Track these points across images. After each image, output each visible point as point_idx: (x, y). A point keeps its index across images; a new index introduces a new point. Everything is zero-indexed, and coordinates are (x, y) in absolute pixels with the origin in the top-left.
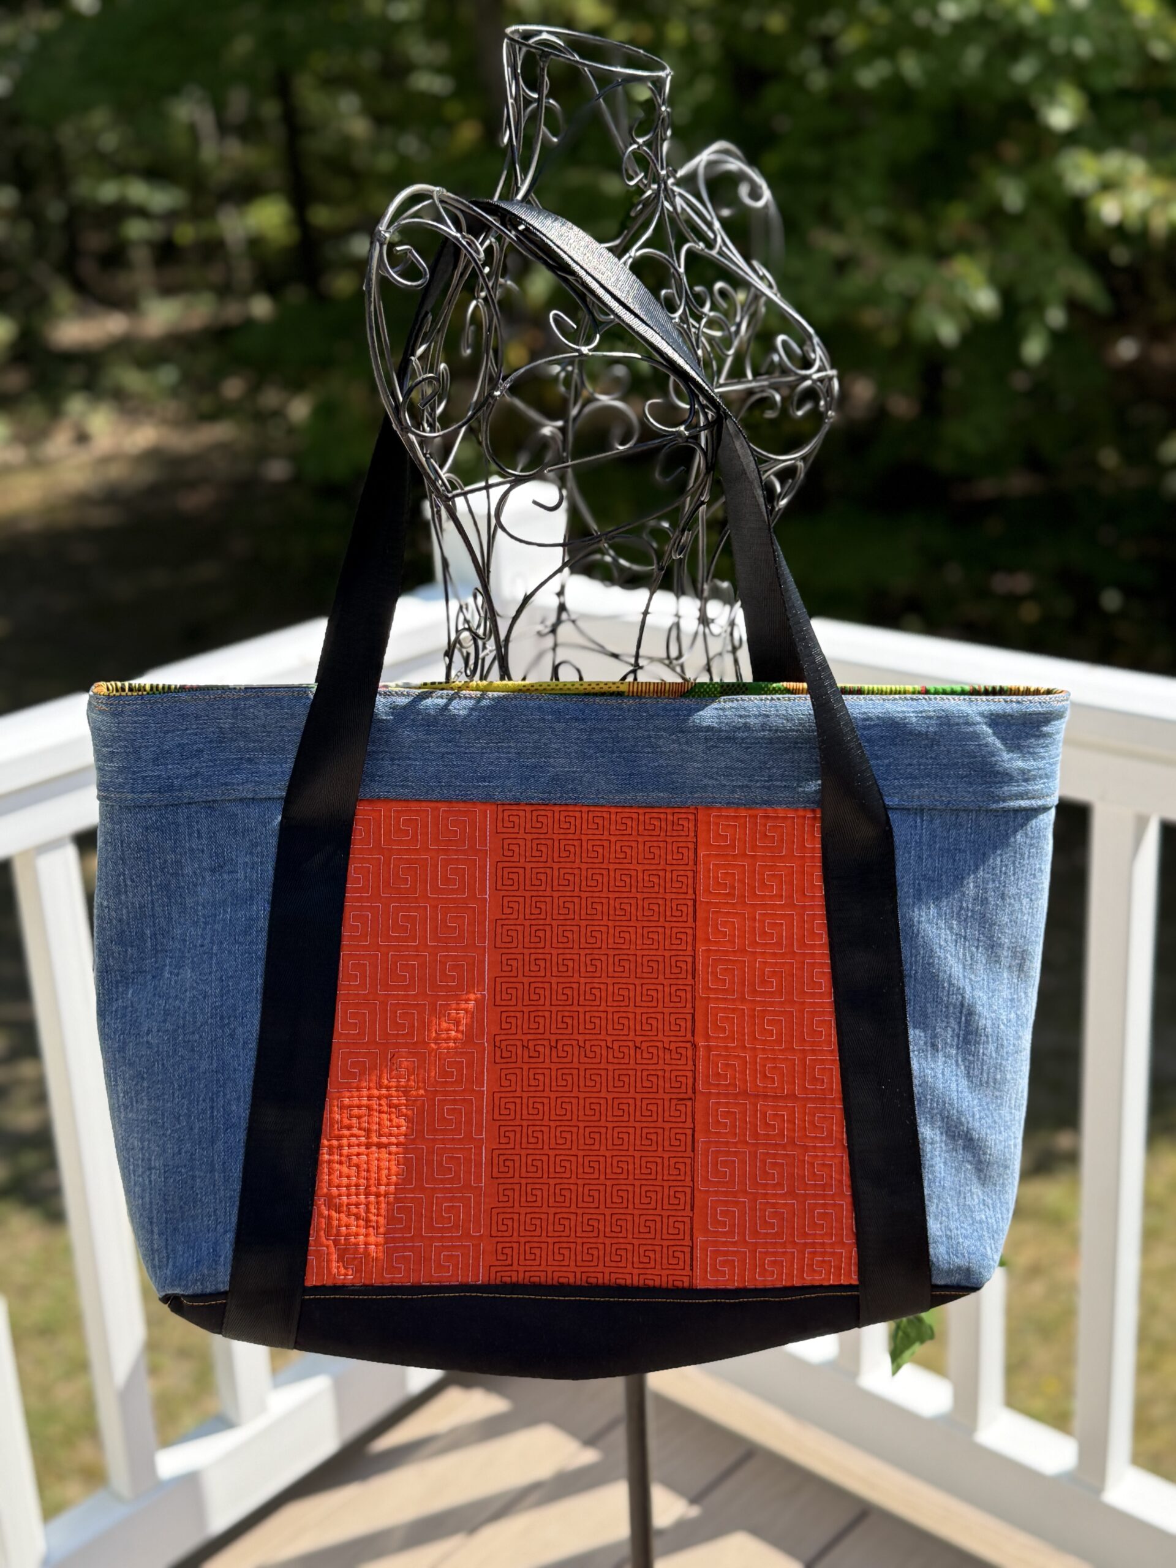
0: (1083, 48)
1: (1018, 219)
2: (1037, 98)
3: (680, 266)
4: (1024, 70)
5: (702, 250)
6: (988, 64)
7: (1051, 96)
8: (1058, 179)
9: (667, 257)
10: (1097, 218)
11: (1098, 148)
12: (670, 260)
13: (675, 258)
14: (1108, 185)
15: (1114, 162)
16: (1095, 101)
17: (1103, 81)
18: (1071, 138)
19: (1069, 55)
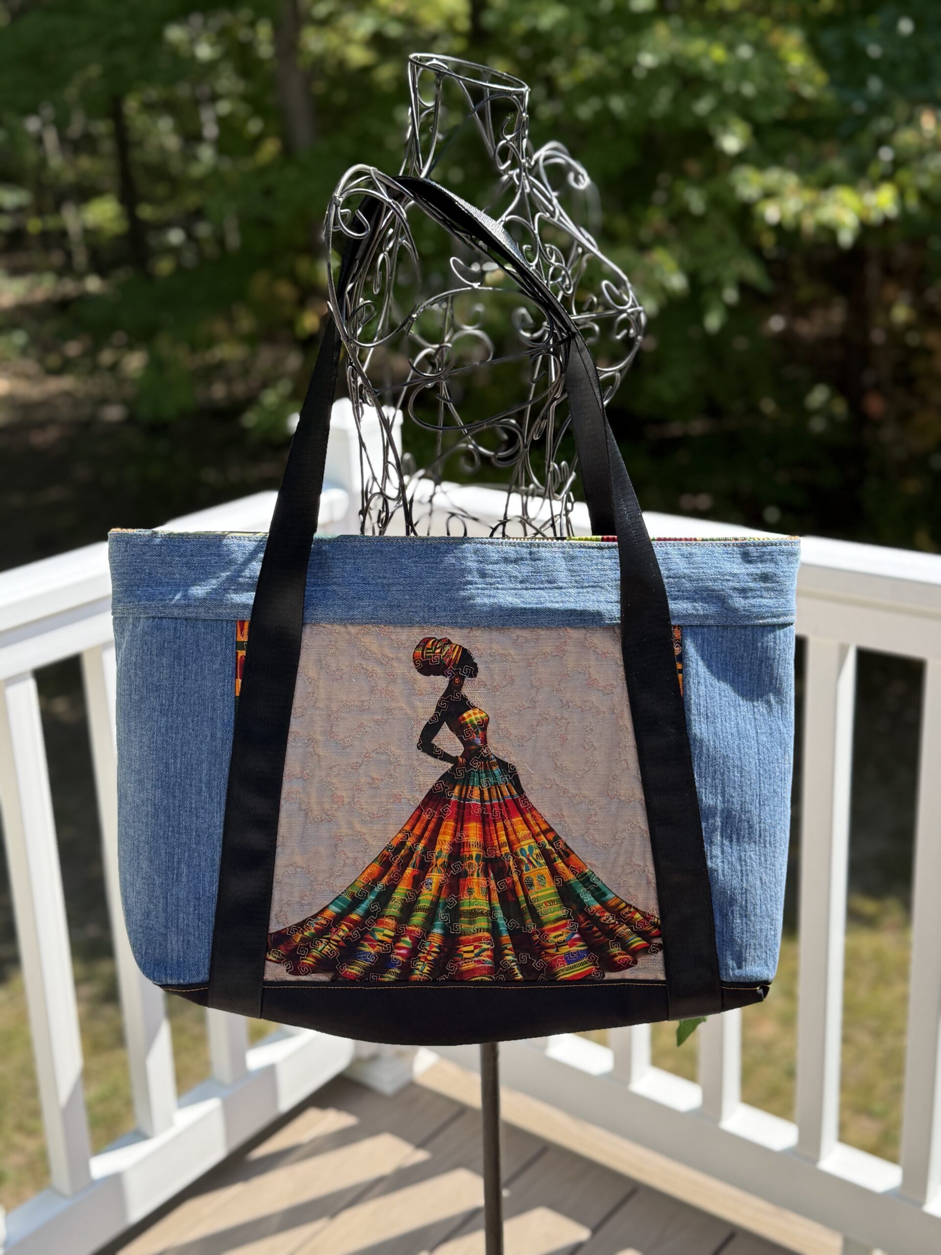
0: (748, 89)
1: (700, 220)
2: (714, 128)
3: (535, 229)
4: (703, 106)
5: (548, 218)
6: (675, 100)
7: (725, 126)
8: (732, 189)
9: (526, 222)
10: (762, 218)
11: (761, 166)
12: (528, 224)
13: (531, 223)
14: (769, 194)
15: (774, 176)
16: (758, 131)
17: (764, 114)
18: (741, 158)
19: (738, 94)
